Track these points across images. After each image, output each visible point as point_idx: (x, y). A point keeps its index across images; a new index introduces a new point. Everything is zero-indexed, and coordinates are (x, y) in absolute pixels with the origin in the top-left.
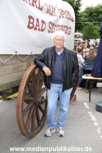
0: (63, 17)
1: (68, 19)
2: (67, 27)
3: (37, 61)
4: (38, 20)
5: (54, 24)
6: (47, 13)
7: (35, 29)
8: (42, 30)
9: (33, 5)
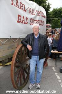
0: (39, 15)
1: (42, 16)
2: (41, 21)
3: (23, 42)
4: (23, 17)
5: (33, 20)
6: (29, 13)
7: (22, 23)
8: (26, 23)
9: (21, 8)
